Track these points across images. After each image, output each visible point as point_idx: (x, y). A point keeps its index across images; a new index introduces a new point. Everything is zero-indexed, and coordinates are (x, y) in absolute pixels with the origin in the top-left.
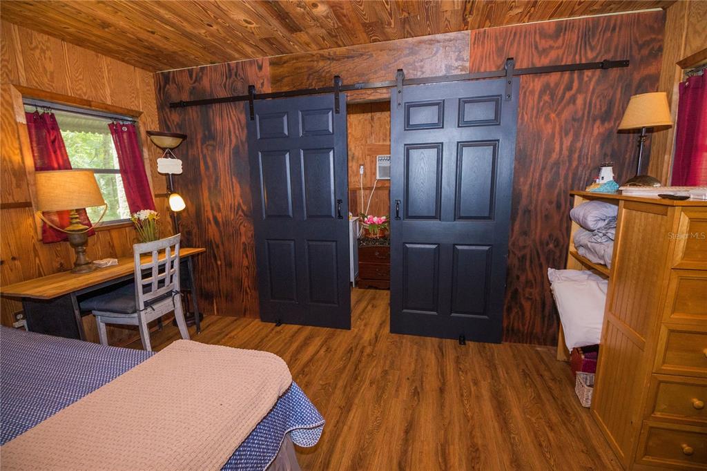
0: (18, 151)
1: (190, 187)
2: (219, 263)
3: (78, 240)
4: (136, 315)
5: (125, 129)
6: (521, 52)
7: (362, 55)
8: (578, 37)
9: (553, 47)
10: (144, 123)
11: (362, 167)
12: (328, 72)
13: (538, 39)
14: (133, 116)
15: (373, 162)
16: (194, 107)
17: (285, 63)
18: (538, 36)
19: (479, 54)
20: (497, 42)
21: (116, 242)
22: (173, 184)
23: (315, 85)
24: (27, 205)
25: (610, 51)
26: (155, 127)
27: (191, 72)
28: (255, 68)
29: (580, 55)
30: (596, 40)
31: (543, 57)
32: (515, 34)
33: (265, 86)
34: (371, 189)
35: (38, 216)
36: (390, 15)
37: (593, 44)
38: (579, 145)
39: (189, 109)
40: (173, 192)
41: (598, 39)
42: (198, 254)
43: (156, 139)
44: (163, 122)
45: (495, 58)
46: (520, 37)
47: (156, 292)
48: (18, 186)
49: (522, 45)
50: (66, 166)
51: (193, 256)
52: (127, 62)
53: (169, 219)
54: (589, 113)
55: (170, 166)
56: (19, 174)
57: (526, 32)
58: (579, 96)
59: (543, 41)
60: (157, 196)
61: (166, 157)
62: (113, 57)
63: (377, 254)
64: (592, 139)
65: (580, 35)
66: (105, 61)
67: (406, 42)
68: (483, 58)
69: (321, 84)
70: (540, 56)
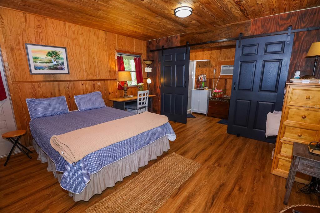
0: (115, 66)
1: (153, 76)
2: (159, 101)
3: (125, 89)
4: (136, 111)
5: (138, 59)
6: (272, 26)
7: (210, 31)
8: (298, 18)
9: (286, 23)
10: (143, 57)
11: (215, 70)
12: (198, 38)
13: (279, 21)
14: (140, 55)
15: (220, 68)
16: (157, 52)
17: (185, 36)
18: (279, 19)
19: (254, 28)
20: (262, 23)
21: (133, 91)
22: (149, 75)
23: (194, 43)
24: (116, 80)
25: (312, 23)
26: (145, 58)
27: (156, 40)
28: (175, 38)
29: (298, 26)
30: (306, 19)
31: (281, 28)
32: (270, 19)
33: (178, 44)
34: (218, 78)
35: (118, 83)
36: (217, 20)
37: (304, 20)
38: (295, 62)
39: (155, 52)
40: (148, 78)
41: (307, 18)
42: (154, 97)
43: (145, 62)
44: (148, 56)
45: (261, 29)
46: (272, 21)
47: (142, 106)
48: (115, 75)
49: (272, 24)
50: (124, 70)
51: (152, 97)
52: (140, 39)
53: (147, 86)
54: (301, 49)
55: (149, 70)
56: (115, 72)
57: (274, 18)
58: (296, 42)
59: (281, 21)
60: (144, 79)
61: (147, 67)
62: (137, 39)
63: (216, 104)
64: (302, 59)
65: (299, 17)
66: (134, 40)
67: (226, 26)
68: (255, 30)
69: (196, 42)
70: (280, 28)
